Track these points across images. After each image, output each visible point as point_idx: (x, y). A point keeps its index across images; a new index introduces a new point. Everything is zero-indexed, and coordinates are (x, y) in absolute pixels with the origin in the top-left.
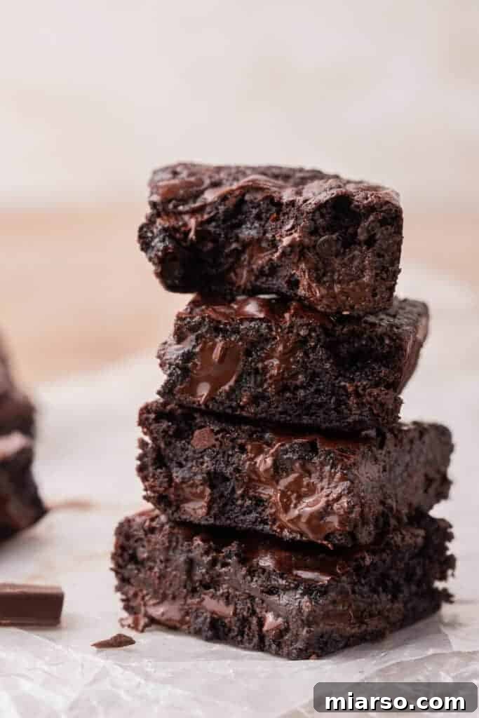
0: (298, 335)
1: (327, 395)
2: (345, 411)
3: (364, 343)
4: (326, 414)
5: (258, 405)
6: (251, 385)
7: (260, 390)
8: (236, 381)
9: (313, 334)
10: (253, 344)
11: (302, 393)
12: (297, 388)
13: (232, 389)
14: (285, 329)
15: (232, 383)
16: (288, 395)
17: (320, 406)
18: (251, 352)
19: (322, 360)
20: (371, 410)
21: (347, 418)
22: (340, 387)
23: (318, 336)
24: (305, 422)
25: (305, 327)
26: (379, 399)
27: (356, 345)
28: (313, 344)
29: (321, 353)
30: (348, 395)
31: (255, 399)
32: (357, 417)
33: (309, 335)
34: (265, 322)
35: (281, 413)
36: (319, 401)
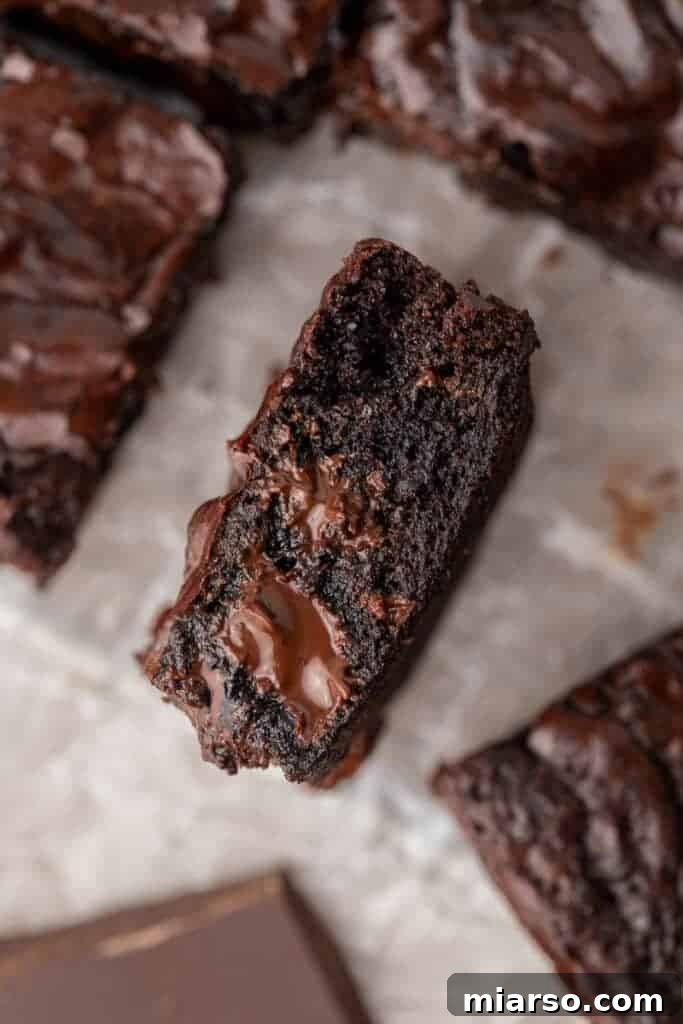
0: (284, 448)
1: (427, 436)
2: (472, 409)
3: (352, 326)
4: (465, 452)
5: (396, 585)
6: (351, 584)
7: (367, 568)
8: (333, 611)
9: (295, 417)
10: (269, 545)
11: (404, 487)
12: (390, 494)
13: (345, 625)
14: (264, 471)
15: (329, 621)
16: (397, 515)
17: (442, 460)
18: (284, 559)
19: (351, 418)
20: (484, 355)
21: (487, 415)
22: (419, 404)
23: (301, 410)
24: (464, 504)
25: (275, 430)
26: (464, 321)
27: (349, 346)
28: (314, 428)
29: (338, 416)
30: (441, 393)
31: (381, 583)
32: (493, 392)
33: (293, 427)
34: (237, 505)
35: (430, 541)
36: (430, 456)
